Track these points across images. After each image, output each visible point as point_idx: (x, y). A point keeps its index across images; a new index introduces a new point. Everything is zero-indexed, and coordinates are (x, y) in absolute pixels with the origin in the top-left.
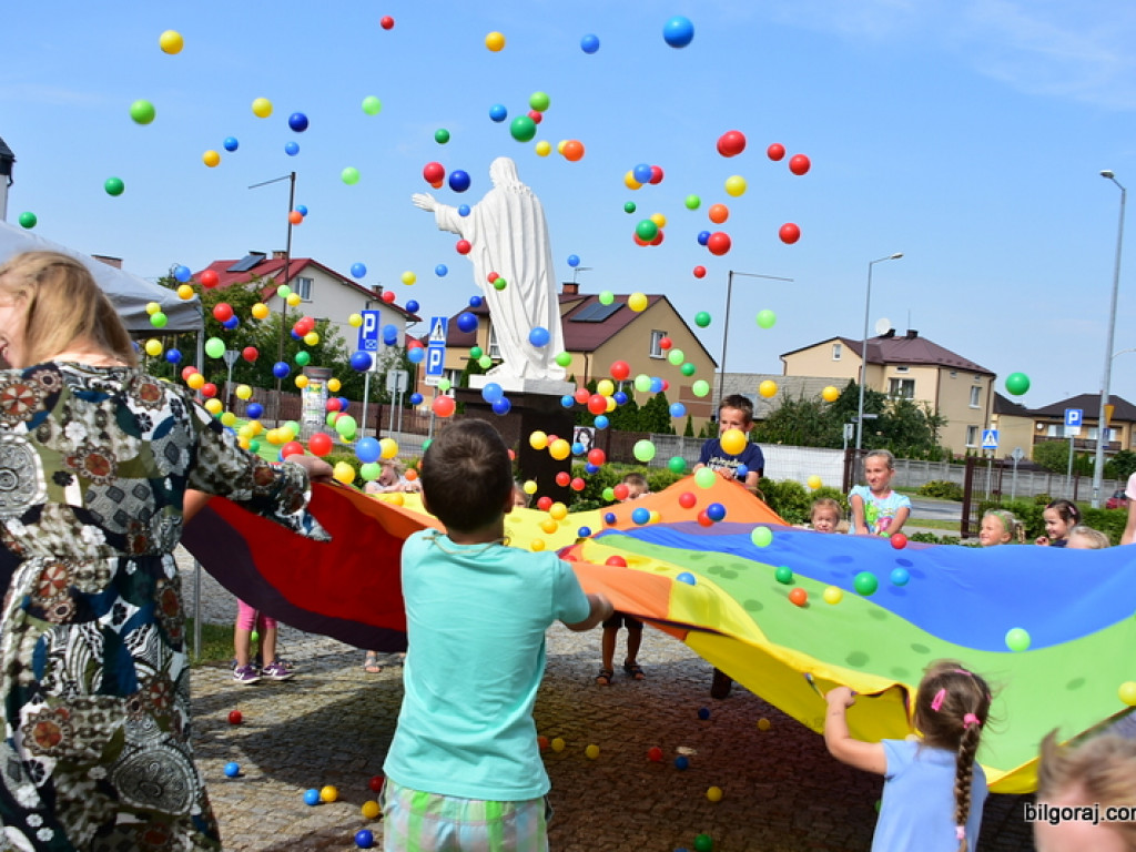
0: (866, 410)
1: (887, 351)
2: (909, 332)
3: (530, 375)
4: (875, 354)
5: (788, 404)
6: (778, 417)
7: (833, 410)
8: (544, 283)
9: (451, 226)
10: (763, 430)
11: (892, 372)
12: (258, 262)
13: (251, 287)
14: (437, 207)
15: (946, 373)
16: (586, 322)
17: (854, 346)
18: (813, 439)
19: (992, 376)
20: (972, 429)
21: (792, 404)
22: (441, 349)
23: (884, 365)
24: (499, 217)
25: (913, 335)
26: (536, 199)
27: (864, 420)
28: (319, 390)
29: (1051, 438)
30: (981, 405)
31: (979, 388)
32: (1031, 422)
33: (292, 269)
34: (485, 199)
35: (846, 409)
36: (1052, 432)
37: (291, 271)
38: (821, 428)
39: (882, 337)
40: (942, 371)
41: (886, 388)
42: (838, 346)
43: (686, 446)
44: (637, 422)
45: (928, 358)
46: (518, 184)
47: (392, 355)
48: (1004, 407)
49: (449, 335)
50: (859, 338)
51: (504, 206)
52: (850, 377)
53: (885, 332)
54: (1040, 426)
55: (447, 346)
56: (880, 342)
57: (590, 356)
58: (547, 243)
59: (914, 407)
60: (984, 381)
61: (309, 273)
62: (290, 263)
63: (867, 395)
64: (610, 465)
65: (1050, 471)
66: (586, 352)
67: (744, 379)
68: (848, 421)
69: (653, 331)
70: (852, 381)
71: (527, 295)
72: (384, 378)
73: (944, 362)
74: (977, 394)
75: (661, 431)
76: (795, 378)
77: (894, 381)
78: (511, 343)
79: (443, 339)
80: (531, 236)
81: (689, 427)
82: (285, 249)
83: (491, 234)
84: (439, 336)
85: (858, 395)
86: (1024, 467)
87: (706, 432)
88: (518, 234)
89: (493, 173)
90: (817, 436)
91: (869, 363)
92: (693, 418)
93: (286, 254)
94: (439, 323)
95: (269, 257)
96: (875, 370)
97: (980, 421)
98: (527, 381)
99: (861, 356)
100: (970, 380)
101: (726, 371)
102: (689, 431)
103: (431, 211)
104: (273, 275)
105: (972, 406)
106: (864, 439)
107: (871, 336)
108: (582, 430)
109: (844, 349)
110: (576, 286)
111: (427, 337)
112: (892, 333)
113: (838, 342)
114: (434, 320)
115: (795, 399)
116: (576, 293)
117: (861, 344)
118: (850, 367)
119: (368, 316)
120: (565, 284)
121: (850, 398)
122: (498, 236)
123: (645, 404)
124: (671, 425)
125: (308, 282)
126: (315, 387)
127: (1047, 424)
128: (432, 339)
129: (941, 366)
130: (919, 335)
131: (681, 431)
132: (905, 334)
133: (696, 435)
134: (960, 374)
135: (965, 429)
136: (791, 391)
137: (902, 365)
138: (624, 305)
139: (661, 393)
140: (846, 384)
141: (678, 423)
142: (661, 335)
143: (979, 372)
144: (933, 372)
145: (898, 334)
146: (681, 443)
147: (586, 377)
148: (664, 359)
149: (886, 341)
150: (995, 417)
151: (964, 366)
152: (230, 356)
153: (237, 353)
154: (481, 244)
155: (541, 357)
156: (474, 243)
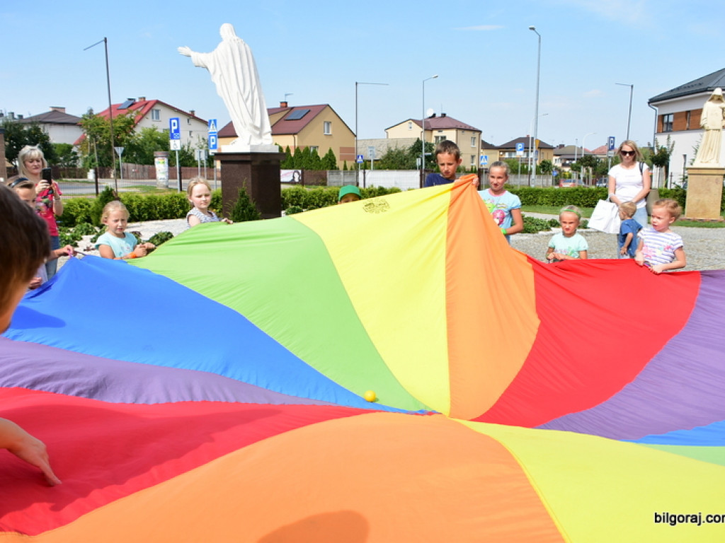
0: (426, 151)
1: (433, 124)
2: (442, 114)
3: (254, 142)
4: (428, 125)
5: (390, 152)
6: (386, 158)
7: (410, 152)
8: (256, 93)
9: (201, 64)
10: (379, 165)
11: (436, 133)
12: (132, 103)
13: (128, 116)
14: (193, 54)
15: (460, 132)
16: (292, 120)
17: (418, 123)
18: (403, 167)
19: (480, 132)
20: (473, 157)
21: (392, 151)
22: (215, 136)
23: (432, 130)
24: (228, 57)
25: (444, 115)
26: (247, 46)
27: (425, 156)
28: (163, 163)
29: (506, 158)
30: (476, 145)
31: (475, 138)
32: (497, 152)
34: (218, 47)
35: (417, 152)
36: (507, 155)
37: (150, 105)
38: (406, 161)
39: (430, 118)
40: (458, 131)
41: (433, 141)
42: (410, 123)
43: (344, 175)
44: (321, 166)
45: (451, 126)
46: (236, 38)
48: (486, 146)
50: (420, 118)
51: (229, 51)
52: (417, 137)
53: (431, 115)
54: (501, 153)
56: (430, 120)
57: (296, 136)
58: (255, 70)
60: (477, 134)
61: (157, 107)
62: (147, 103)
63: (426, 145)
66: (294, 134)
67: (369, 141)
68: (418, 157)
69: (325, 122)
70: (418, 139)
71: (247, 99)
73: (459, 127)
74: (474, 141)
75: (332, 169)
76: (392, 139)
77: (437, 137)
79: (216, 131)
80: (246, 66)
81: (345, 166)
83: (225, 67)
84: (213, 129)
85: (422, 145)
87: (353, 168)
88: (239, 66)
89: (222, 33)
90: (404, 165)
91: (425, 130)
92: (347, 162)
94: (213, 122)
96: (429, 133)
97: (476, 153)
99: (422, 127)
100: (470, 134)
102: (345, 168)
103: (189, 56)
104: (140, 109)
105: (472, 146)
106: (426, 165)
107: (426, 117)
108: (295, 172)
109: (414, 125)
110: (286, 103)
112: (434, 115)
113: (410, 121)
115: (393, 149)
116: (286, 106)
117: (421, 121)
118: (416, 133)
119: (173, 121)
120: (281, 103)
121: (417, 147)
122: (229, 68)
123: (324, 156)
124: (337, 166)
125: (157, 111)
126: (161, 161)
127: (504, 152)
129: (458, 129)
130: (447, 115)
131: (341, 168)
132: (440, 115)
133: (349, 168)
134: (466, 132)
135: (470, 157)
136: (391, 145)
137: (440, 130)
138: (309, 111)
139: (330, 151)
140: (415, 141)
141: (340, 164)
142: (329, 123)
143: (474, 131)
144: (454, 132)
145: (437, 116)
146: (342, 174)
147: (295, 146)
148: (331, 135)
149: (432, 119)
150: (482, 151)
151: (468, 128)
152: (119, 151)
153: (123, 149)
154: (218, 73)
155: (258, 132)
156: (215, 72)
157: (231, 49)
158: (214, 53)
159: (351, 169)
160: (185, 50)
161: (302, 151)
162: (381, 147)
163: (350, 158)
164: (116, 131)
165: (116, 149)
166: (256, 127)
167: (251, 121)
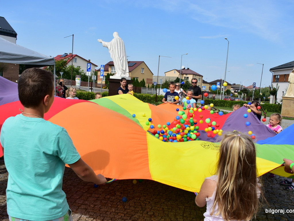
1: (184, 72)
3: (122, 76)
4: (182, 72)
5: (166, 82)
6: (165, 84)
8: (124, 57)
9: (105, 46)
10: (162, 86)
12: (66, 55)
13: (65, 60)
14: (103, 42)
17: (178, 71)
23: (183, 74)
24: (115, 44)
26: (122, 40)
30: (201, 81)
34: (112, 40)
37: (73, 56)
44: (139, 85)
45: (191, 73)
46: (119, 37)
47: (93, 73)
51: (116, 41)
53: (183, 68)
55: (104, 71)
56: (183, 70)
58: (125, 49)
59: (189, 82)
60: (201, 77)
61: (76, 57)
62: (73, 55)
63: (181, 80)
70: (178, 77)
71: (121, 60)
72: (91, 77)
75: (143, 87)
76: (167, 77)
77: (185, 77)
78: (118, 70)
79: (103, 69)
80: (122, 48)
81: (149, 86)
83: (114, 47)
85: (179, 79)
87: (152, 87)
88: (119, 48)
89: (114, 35)
91: (181, 74)
93: (72, 53)
94: (102, 66)
95: (69, 54)
99: (179, 73)
103: (101, 43)
104: (69, 58)
111: (100, 69)
113: (175, 70)
115: (168, 81)
119: (88, 65)
121: (177, 81)
122: (115, 48)
123: (140, 81)
124: (145, 86)
125: (76, 59)
126: (78, 79)
128: (101, 69)
129: (193, 74)
130: (189, 69)
137: (186, 74)
138: (136, 63)
139: (143, 80)
142: (143, 69)
144: (192, 76)
145: (185, 69)
148: (143, 73)
150: (202, 84)
152: (61, 73)
153: (63, 73)
154: (112, 49)
155: (124, 72)
156: (110, 49)
158: (111, 42)
160: (100, 40)
162: (163, 80)
163: (151, 83)
164: (60, 65)
165: (60, 72)
166: (123, 70)
167: (122, 68)
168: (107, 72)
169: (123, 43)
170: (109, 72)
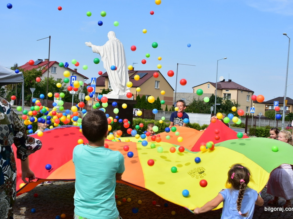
0: (217, 103)
1: (223, 85)
2: (229, 80)
3: (120, 94)
4: (219, 86)
5: (195, 102)
6: (192, 105)
7: (208, 103)
8: (124, 67)
9: (97, 51)
10: (187, 109)
11: (224, 91)
12: (40, 62)
13: (38, 70)
14: (92, 46)
15: (240, 92)
17: (213, 84)
18: (202, 111)
19: (253, 92)
20: (247, 107)
21: (196, 101)
22: (94, 87)
23: (222, 89)
24: (110, 48)
25: (230, 81)
26: (121, 43)
27: (217, 105)
29: (270, 110)
30: (250, 100)
31: (249, 96)
32: (264, 105)
33: (50, 65)
34: (106, 44)
35: (211, 103)
36: (270, 108)
38: (204, 108)
39: (221, 82)
40: (239, 91)
41: (223, 96)
42: (209, 84)
43: (166, 113)
44: (152, 107)
45: (234, 87)
46: (116, 39)
47: (80, 89)
49: (97, 83)
50: (215, 82)
51: (112, 45)
52: (212, 93)
53: (222, 80)
54: (267, 106)
55: (97, 86)
56: (221, 83)
58: (124, 56)
59: (231, 101)
60: (251, 94)
61: (55, 65)
62: (50, 63)
63: (217, 98)
64: (144, 119)
65: (270, 119)
66: (137, 87)
67: (182, 94)
68: (212, 106)
69: (156, 81)
70: (213, 94)
71: (119, 71)
72: (78, 96)
73: (239, 89)
74: (249, 98)
75: (158, 109)
76: (197, 94)
77: (225, 94)
78: (115, 85)
79: (95, 84)
80: (120, 54)
81: (166, 108)
82: (48, 58)
83: (108, 53)
84: (94, 83)
85: (215, 98)
86: (262, 118)
87: (171, 110)
88: (116, 53)
89: (108, 36)
90: (203, 110)
91: (218, 89)
92: (168, 106)
93: (48, 60)
94: (94, 79)
95: (44, 61)
96: (219, 91)
97: (249, 105)
98: (119, 96)
99: (215, 87)
100: (247, 93)
101: (177, 92)
102: (166, 110)
103: (91, 47)
104: (45, 66)
105: (247, 101)
106: (217, 110)
107: (218, 81)
108: (136, 110)
109: (211, 85)
110: (133, 68)
111: (90, 83)
112: (224, 80)
113: (209, 83)
114: (92, 79)
115: (197, 100)
116: (133, 70)
117: (215, 84)
118: (212, 90)
119: (73, 78)
121: (212, 99)
122: (110, 54)
123: (154, 101)
124: (161, 108)
125: (55, 68)
126: (58, 98)
127: (269, 106)
128: (92, 84)
129: (238, 90)
130: (232, 81)
131: (164, 109)
132: (228, 81)
133: (169, 110)
134: (244, 92)
135: (245, 107)
136: (196, 97)
137: (227, 89)
138: (147, 74)
139: (158, 99)
140: (211, 95)
141: (163, 107)
142: (158, 82)
143: (249, 91)
144: (236, 91)
145: (226, 81)
146: (164, 113)
147: (137, 94)
148: (159, 89)
149: (223, 83)
150: (254, 104)
151: (245, 89)
152: (33, 90)
153: (35, 89)
154: (105, 56)
155: (123, 89)
156: (103, 56)
157: (113, 45)
159: (170, 110)
160: (89, 44)
161: (141, 98)
162: (189, 98)
163: (170, 104)
164: (31, 78)
165: (31, 89)
166: (122, 86)
167: (120, 83)
168: (102, 88)
169: (122, 47)
170: (106, 88)
